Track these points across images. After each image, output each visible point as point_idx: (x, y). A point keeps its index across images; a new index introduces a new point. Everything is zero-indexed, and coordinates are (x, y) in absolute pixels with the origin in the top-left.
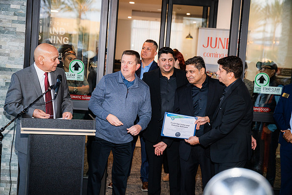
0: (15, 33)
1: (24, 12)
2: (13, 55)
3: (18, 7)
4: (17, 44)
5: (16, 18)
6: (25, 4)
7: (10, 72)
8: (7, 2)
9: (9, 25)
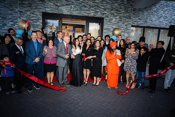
3: (40, 27)
6: (42, 26)
8: (38, 26)
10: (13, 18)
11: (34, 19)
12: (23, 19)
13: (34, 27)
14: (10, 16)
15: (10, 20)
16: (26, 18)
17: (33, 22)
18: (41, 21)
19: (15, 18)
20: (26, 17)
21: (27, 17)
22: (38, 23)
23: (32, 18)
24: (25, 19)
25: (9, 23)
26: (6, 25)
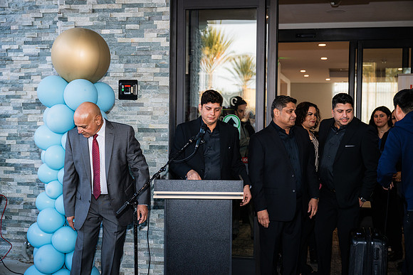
0: (157, 87)
1: (167, 62)
2: (156, 113)
3: (160, 57)
4: (160, 100)
5: (158, 70)
6: (168, 53)
7: (153, 133)
8: (148, 53)
9: (151, 79)
10: (38, 24)
11: (128, 20)
12: (79, 24)
13: (128, 62)
14: (27, 18)
15: (28, 36)
16: (92, 20)
17: (127, 34)
18: (164, 25)
19: (47, 24)
20: (94, 11)
21: (99, 11)
22: (150, 37)
23: (120, 16)
24: (85, 22)
25: (19, 50)
26: (10, 60)
